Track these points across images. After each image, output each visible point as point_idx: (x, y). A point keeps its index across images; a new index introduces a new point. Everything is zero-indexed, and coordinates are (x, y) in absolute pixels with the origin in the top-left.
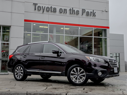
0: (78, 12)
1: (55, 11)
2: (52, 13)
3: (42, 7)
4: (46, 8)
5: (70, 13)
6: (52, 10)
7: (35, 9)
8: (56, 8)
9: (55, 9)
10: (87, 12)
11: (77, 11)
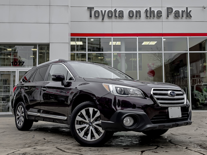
0: (159, 13)
1: (121, 15)
2: (118, 20)
3: (102, 11)
4: (107, 12)
5: (147, 16)
6: (117, 15)
7: (91, 16)
8: (123, 11)
9: (121, 13)
10: (175, 11)
11: (158, 11)
